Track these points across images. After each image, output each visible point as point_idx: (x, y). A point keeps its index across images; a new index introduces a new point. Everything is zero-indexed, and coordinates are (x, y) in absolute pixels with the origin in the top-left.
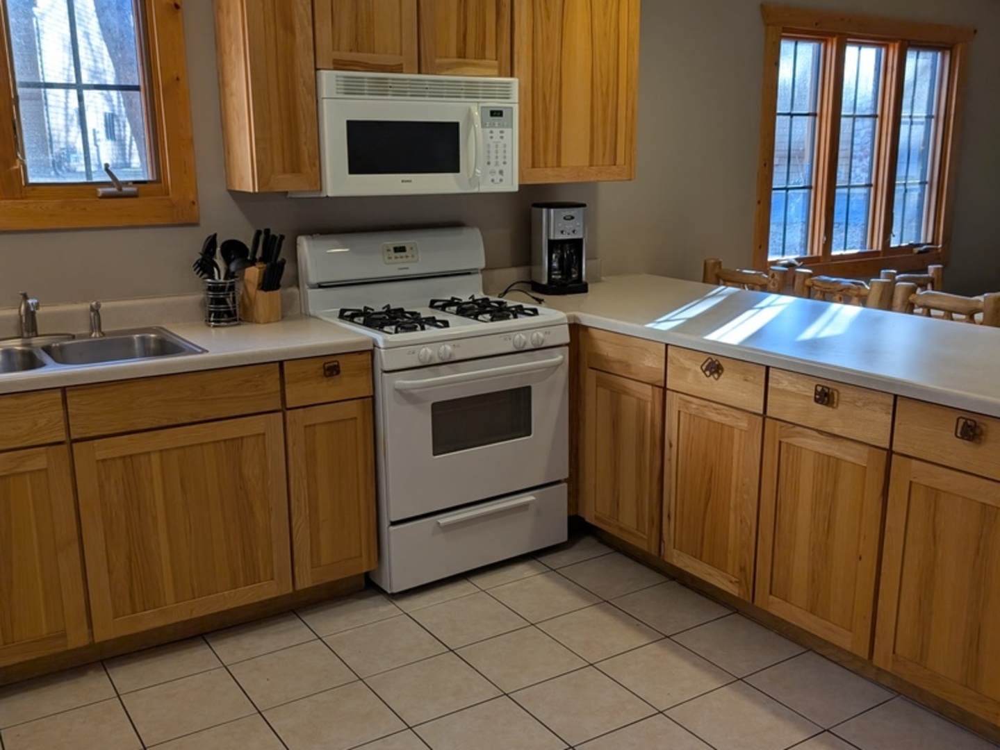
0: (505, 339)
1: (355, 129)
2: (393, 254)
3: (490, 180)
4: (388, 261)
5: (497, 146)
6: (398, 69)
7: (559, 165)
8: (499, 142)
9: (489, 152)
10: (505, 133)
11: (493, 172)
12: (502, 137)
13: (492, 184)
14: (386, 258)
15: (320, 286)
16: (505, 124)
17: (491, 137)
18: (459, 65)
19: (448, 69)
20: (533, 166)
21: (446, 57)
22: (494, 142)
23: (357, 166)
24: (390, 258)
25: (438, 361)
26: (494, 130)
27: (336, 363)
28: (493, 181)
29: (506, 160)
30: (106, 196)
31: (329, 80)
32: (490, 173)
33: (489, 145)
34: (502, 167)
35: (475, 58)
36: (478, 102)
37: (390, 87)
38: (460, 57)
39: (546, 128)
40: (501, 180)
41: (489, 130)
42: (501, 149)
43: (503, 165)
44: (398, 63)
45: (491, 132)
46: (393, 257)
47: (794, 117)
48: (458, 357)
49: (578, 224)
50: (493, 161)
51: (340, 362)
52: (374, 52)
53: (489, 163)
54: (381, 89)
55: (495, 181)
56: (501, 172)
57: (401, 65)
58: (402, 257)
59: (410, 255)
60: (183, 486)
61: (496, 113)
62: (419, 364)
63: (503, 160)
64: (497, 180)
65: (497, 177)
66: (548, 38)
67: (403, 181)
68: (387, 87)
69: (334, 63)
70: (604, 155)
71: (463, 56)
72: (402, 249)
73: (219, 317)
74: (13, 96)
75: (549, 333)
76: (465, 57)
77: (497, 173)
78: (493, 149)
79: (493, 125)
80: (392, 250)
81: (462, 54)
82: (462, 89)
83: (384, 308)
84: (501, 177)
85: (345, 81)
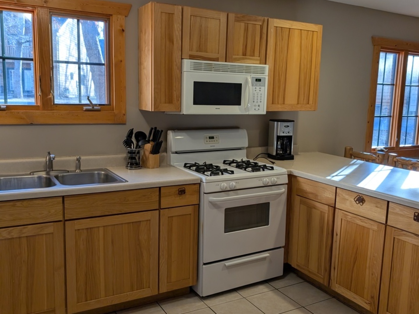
0: (259, 180)
1: (198, 85)
2: (208, 140)
3: (254, 109)
4: (206, 143)
5: (258, 94)
6: (217, 60)
7: (284, 104)
8: (259, 93)
9: (254, 97)
10: (262, 88)
11: (255, 106)
12: (260, 91)
13: (255, 110)
14: (205, 141)
15: (176, 153)
16: (262, 85)
17: (256, 90)
18: (243, 59)
19: (238, 60)
20: (273, 103)
21: (238, 55)
22: (257, 93)
23: (197, 101)
24: (207, 141)
25: (229, 189)
26: (257, 87)
27: (184, 189)
28: (255, 109)
29: (262, 101)
30: (87, 110)
31: (187, 63)
32: (254, 106)
33: (254, 94)
34: (259, 103)
35: (250, 56)
36: (251, 75)
37: (213, 67)
38: (244, 55)
39: (279, 87)
40: (259, 109)
41: (255, 87)
42: (259, 96)
43: (260, 102)
44: (217, 57)
45: (256, 88)
46: (208, 141)
47: (384, 86)
48: (238, 188)
49: (291, 129)
50: (256, 101)
51: (186, 189)
52: (207, 52)
53: (254, 102)
54: (209, 68)
55: (256, 110)
56: (259, 106)
57: (218, 58)
58: (212, 141)
59: (216, 141)
60: (112, 242)
61: (258, 80)
62: (220, 190)
63: (260, 101)
64: (257, 109)
65: (257, 108)
66: (282, 48)
67: (216, 109)
68: (212, 67)
69: (190, 56)
70: (304, 99)
71: (245, 55)
72: (213, 138)
73: (132, 165)
74: (51, 66)
75: (279, 178)
76: (246, 55)
77: (257, 106)
78: (256, 96)
79: (256, 85)
80: (208, 138)
81: (244, 54)
82: (244, 69)
83: (203, 163)
84: (258, 108)
85: (194, 64)
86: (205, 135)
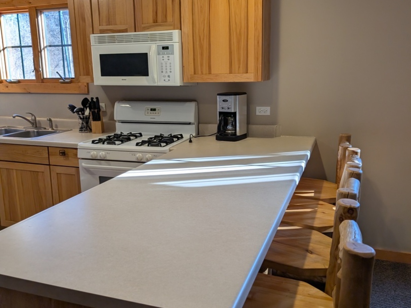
0: (132, 155)
1: (104, 58)
3: (163, 80)
5: (166, 64)
6: (126, 31)
7: (210, 73)
8: (168, 62)
9: (162, 67)
10: (170, 57)
11: (164, 76)
12: (169, 59)
13: (165, 82)
16: (170, 53)
17: (163, 60)
18: (153, 26)
19: (148, 29)
21: (148, 23)
22: (165, 62)
23: (104, 73)
24: (148, 113)
26: (164, 56)
27: (64, 151)
28: (165, 80)
29: (171, 71)
30: (62, 83)
31: (93, 38)
32: (163, 76)
33: (162, 63)
34: (169, 74)
35: (162, 22)
36: (156, 43)
37: (117, 39)
38: (155, 23)
39: (202, 54)
40: (169, 80)
41: (162, 56)
42: (168, 65)
43: (170, 73)
44: (126, 28)
45: (163, 57)
49: (230, 104)
50: (164, 71)
52: (116, 25)
53: (162, 72)
54: (113, 40)
55: (166, 81)
56: (169, 76)
57: (127, 29)
58: (153, 113)
59: (157, 113)
61: (165, 48)
62: (91, 158)
63: (170, 71)
64: (167, 80)
65: (167, 79)
67: (122, 80)
68: (115, 39)
69: (100, 31)
70: (239, 67)
71: (156, 22)
72: (155, 110)
76: (157, 22)
77: (167, 77)
78: (164, 65)
79: (164, 54)
80: (150, 110)
81: (155, 21)
82: (149, 38)
84: (169, 78)
85: (98, 38)
86: (147, 106)
